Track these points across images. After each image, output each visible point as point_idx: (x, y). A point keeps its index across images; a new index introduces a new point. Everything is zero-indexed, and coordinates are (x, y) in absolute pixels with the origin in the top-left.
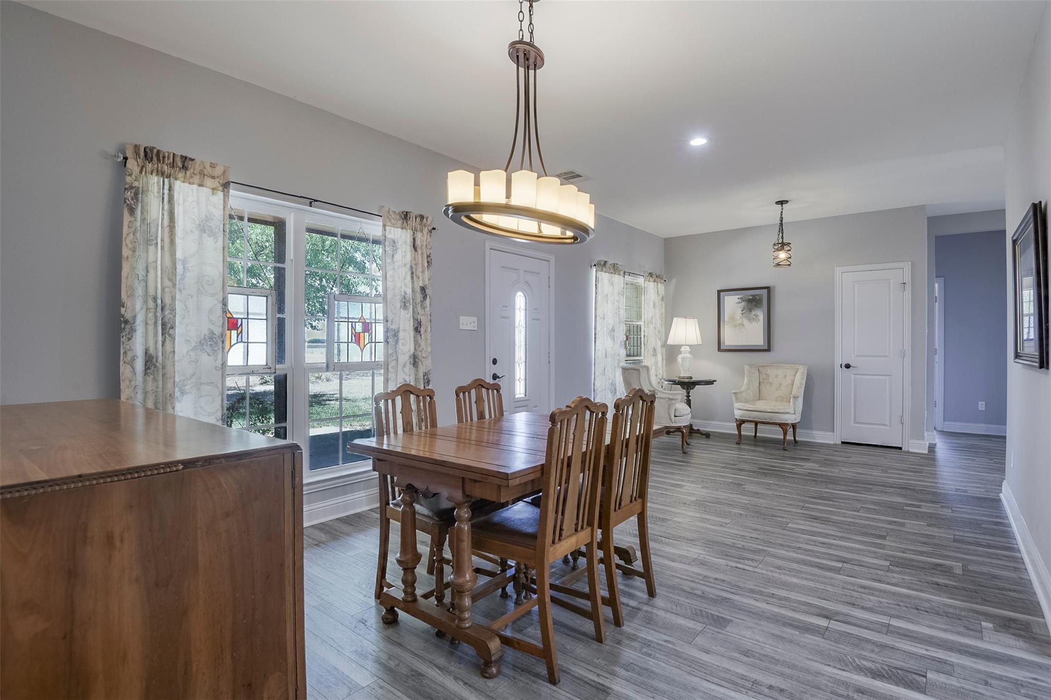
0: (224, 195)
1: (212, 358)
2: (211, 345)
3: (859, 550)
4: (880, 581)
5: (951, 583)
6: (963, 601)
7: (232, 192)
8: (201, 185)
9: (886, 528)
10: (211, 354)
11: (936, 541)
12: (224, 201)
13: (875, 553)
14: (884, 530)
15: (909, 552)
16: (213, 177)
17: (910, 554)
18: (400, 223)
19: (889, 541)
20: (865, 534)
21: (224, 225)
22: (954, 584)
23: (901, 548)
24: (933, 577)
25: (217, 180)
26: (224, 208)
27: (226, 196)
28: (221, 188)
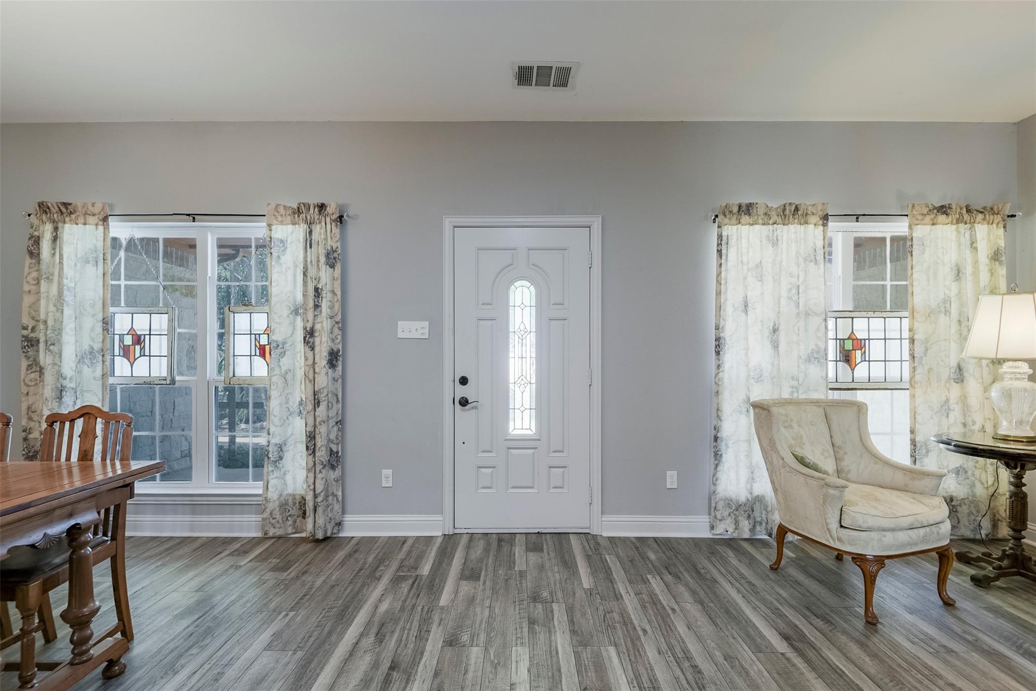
0: (104, 228)
1: (90, 369)
2: (90, 358)
7: (111, 224)
8: (85, 224)
10: (90, 366)
12: (104, 233)
16: (94, 215)
18: (289, 218)
21: (104, 254)
25: (97, 216)
26: (104, 240)
27: (106, 228)
28: (101, 223)
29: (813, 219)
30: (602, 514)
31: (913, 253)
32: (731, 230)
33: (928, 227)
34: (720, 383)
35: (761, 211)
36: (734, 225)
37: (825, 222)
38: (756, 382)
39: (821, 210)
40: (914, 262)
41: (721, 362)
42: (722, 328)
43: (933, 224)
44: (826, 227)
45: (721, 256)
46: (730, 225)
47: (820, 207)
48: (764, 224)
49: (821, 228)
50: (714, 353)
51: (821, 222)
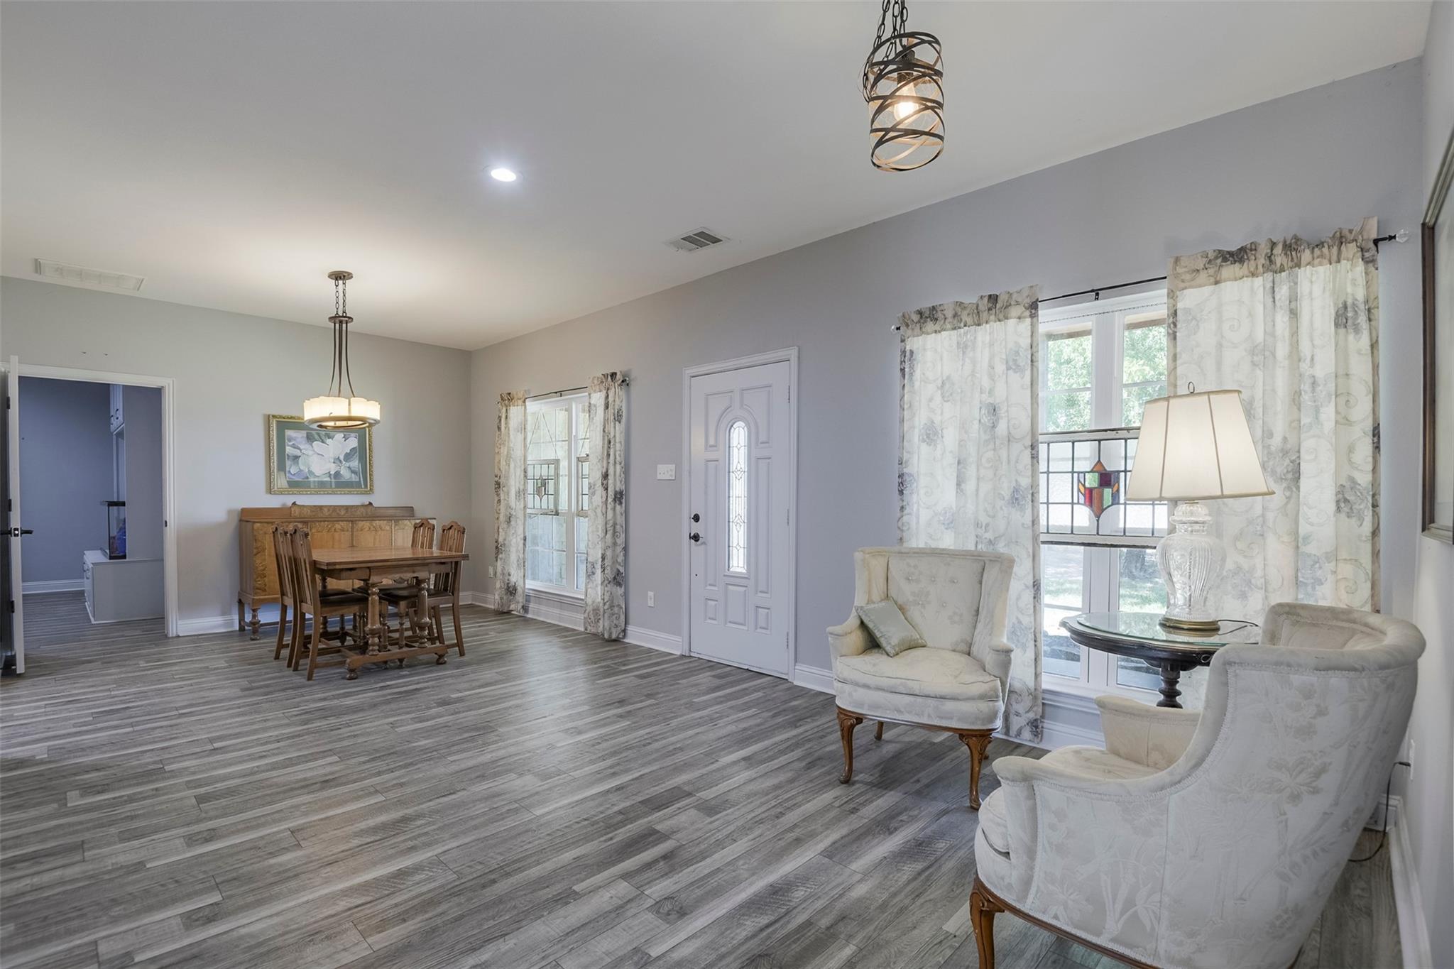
3: (215, 768)
4: (162, 749)
5: (81, 777)
6: (67, 765)
9: (211, 819)
11: (113, 830)
13: (194, 773)
14: (211, 814)
15: (151, 793)
17: (147, 791)
19: (188, 798)
20: (230, 792)
22: (78, 778)
23: (163, 795)
24: (105, 775)
29: (1015, 311)
30: (796, 661)
31: (1178, 334)
32: (914, 343)
33: (1207, 290)
34: (905, 528)
35: (949, 313)
36: (918, 336)
37: (1033, 311)
38: (947, 529)
39: (1027, 297)
40: (1178, 350)
41: (904, 503)
42: (906, 462)
43: (1217, 283)
44: (1035, 319)
45: (904, 376)
46: (914, 336)
47: (1025, 293)
48: (954, 329)
49: (1028, 320)
50: (897, 492)
51: (1027, 313)
